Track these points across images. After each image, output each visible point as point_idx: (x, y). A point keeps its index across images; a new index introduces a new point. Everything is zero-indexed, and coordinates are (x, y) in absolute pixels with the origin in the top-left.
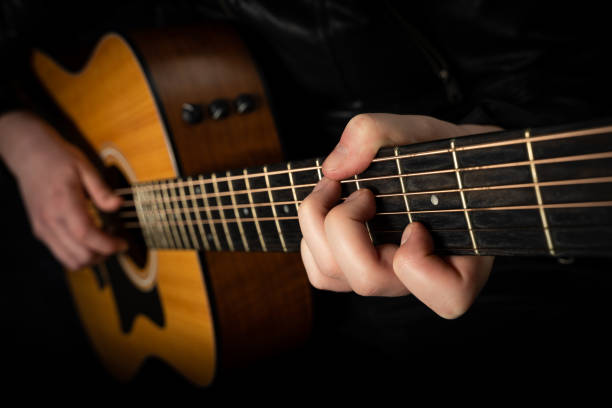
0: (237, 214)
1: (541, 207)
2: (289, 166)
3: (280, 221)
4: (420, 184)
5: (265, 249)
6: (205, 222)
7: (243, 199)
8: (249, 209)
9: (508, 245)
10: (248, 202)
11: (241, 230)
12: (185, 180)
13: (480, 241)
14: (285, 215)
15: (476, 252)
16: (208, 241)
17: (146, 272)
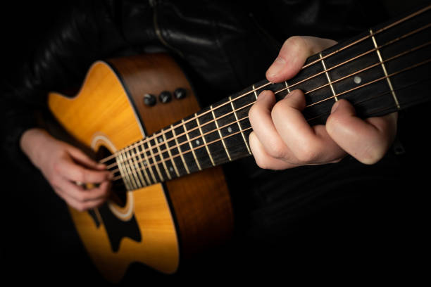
0: (191, 146)
3: (225, 139)
8: (201, 139)
10: (199, 134)
11: (195, 156)
12: (151, 135)
14: (229, 133)
15: (399, 107)
16: (170, 172)
17: (126, 208)
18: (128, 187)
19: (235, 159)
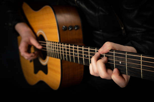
0: (74, 54)
1: (141, 69)
2: (89, 48)
3: (84, 58)
4: (118, 59)
5: (79, 63)
6: (62, 53)
7: (76, 51)
8: (77, 54)
9: (134, 74)
10: (77, 53)
11: (74, 58)
12: (61, 44)
13: (128, 73)
14: (86, 57)
16: (65, 58)
17: (45, 61)
18: (48, 54)
19: (86, 65)
